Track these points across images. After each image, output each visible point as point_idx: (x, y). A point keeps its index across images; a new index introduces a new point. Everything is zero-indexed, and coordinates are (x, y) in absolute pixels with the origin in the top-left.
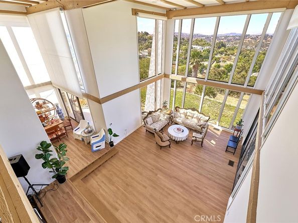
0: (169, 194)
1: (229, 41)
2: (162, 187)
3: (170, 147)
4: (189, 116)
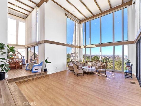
0: (84, 95)
1: (110, 58)
2: (78, 91)
3: (84, 76)
4: (94, 64)
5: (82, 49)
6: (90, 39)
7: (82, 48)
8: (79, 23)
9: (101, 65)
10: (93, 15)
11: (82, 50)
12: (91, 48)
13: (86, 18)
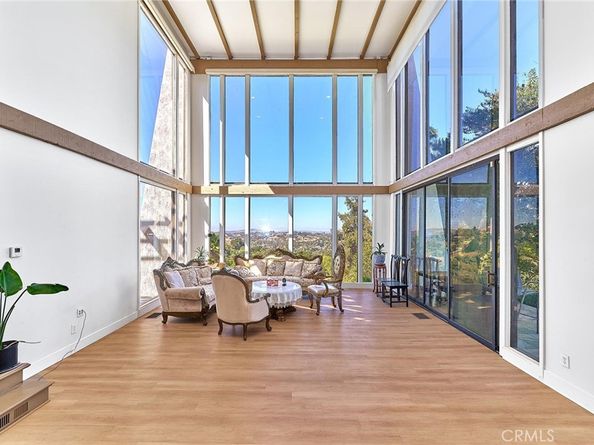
3: (269, 329)
4: (274, 268)
5: (207, 200)
6: (247, 159)
7: (206, 195)
8: (192, 69)
9: (302, 267)
10: (264, 56)
11: (208, 204)
12: (249, 196)
13: (231, 57)
